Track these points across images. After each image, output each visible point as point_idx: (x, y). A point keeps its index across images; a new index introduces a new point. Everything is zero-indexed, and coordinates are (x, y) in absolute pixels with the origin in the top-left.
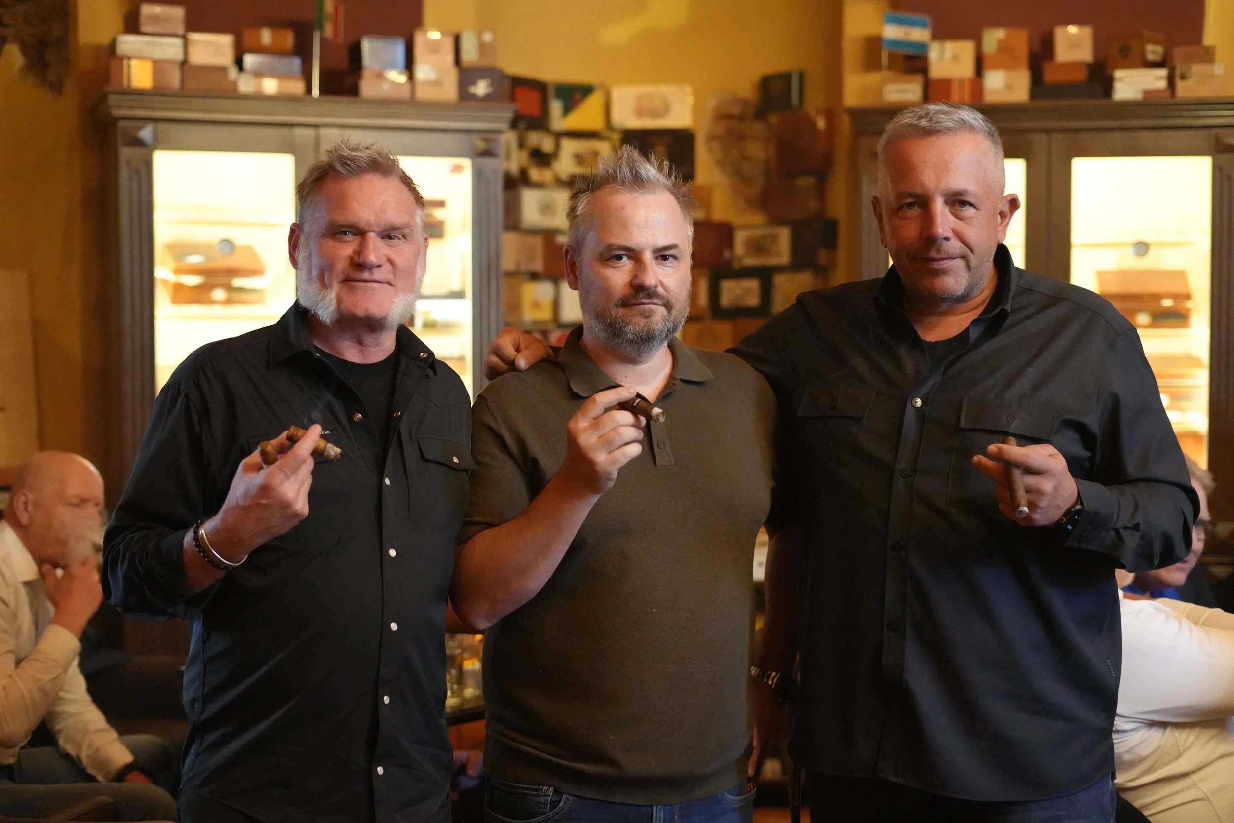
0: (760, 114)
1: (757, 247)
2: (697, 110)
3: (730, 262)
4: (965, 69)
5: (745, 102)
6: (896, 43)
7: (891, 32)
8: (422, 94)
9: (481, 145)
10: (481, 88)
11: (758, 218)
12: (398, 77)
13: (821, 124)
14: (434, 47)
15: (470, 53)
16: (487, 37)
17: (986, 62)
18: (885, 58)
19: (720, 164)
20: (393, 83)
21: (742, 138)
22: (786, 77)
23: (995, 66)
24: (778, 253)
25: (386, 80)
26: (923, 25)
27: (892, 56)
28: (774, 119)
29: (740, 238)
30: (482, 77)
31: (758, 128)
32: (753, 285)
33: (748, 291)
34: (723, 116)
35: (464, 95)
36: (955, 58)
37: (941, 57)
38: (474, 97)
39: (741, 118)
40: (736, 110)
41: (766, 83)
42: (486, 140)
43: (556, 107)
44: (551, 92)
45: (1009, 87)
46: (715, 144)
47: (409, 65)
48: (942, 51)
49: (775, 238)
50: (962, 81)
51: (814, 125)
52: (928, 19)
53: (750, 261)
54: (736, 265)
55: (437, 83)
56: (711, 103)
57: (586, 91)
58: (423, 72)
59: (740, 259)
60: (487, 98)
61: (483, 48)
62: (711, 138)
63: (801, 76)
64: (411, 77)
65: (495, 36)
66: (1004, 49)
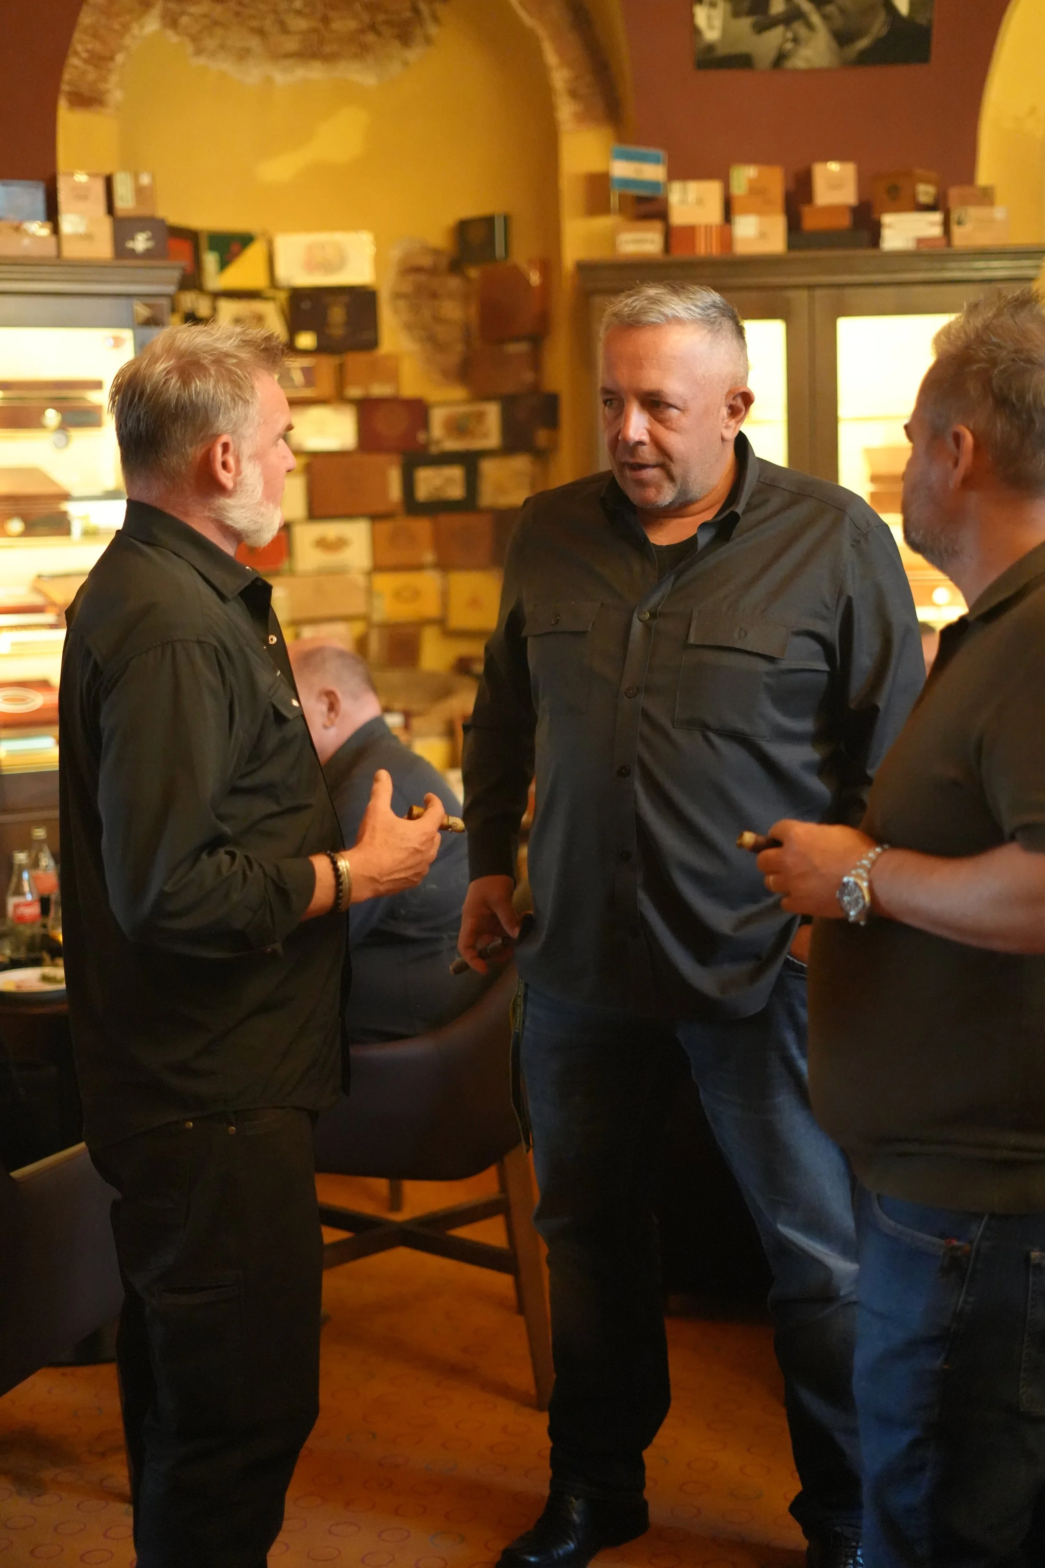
0: (456, 266)
1: (458, 427)
2: (379, 261)
3: (425, 446)
4: (713, 214)
5: (436, 252)
6: (626, 183)
7: (621, 169)
8: (70, 251)
9: (143, 312)
10: (140, 242)
11: (458, 393)
12: (39, 229)
13: (535, 278)
14: (82, 194)
15: (125, 200)
16: (145, 180)
17: (736, 206)
18: (614, 200)
19: (409, 327)
20: (33, 236)
21: (434, 295)
22: (488, 221)
23: (747, 211)
24: (485, 435)
25: (26, 233)
26: (656, 160)
27: (622, 197)
28: (474, 273)
29: (438, 417)
30: (142, 230)
31: (454, 283)
32: (456, 473)
33: (449, 481)
34: (410, 269)
35: (121, 251)
36: (700, 201)
37: (683, 202)
38: (132, 254)
39: (432, 272)
40: (427, 261)
41: (463, 228)
42: (149, 306)
43: (210, 260)
44: (204, 243)
45: (763, 235)
46: (402, 304)
47: (52, 214)
48: (684, 192)
49: (480, 417)
50: (709, 228)
51: (527, 281)
52: (661, 153)
53: (452, 445)
54: (434, 450)
55: (88, 237)
56: (395, 254)
57: (245, 240)
58: (69, 223)
59: (438, 442)
60: (148, 254)
61: (140, 192)
62: (397, 296)
63: (507, 219)
64: (56, 230)
65: (153, 178)
66: (756, 190)
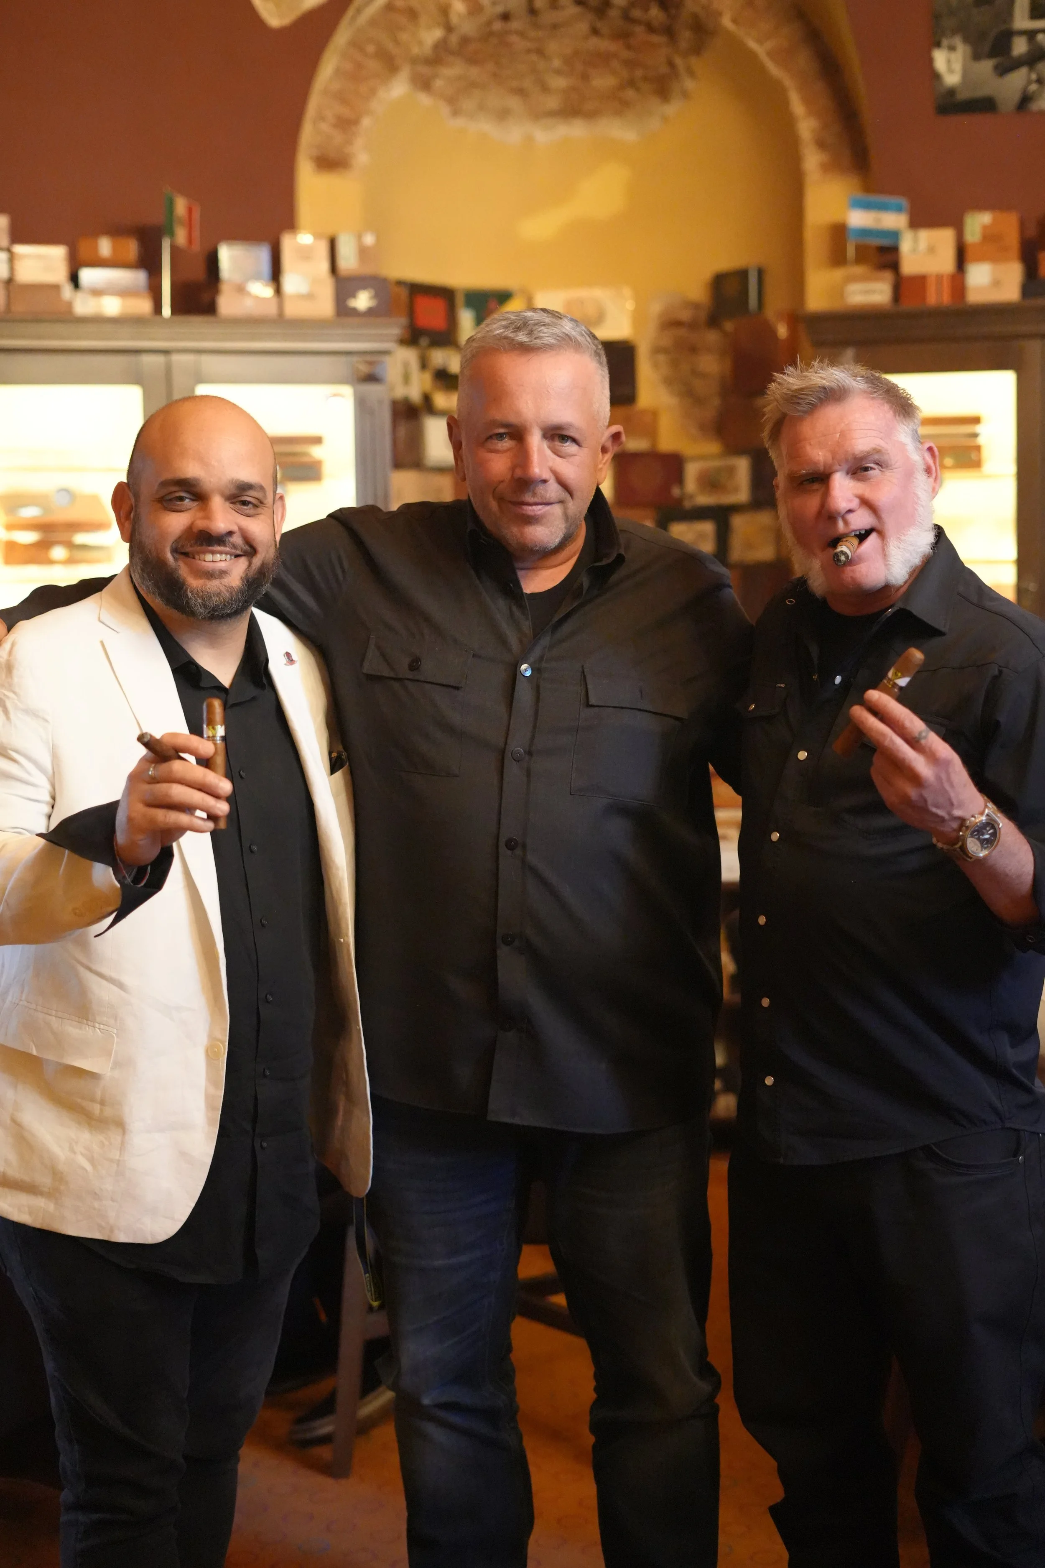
0: (714, 320)
1: (711, 482)
2: (638, 318)
3: (680, 501)
4: (945, 263)
5: (696, 306)
6: (865, 232)
7: (858, 219)
8: (292, 310)
9: (364, 369)
10: (363, 301)
11: (713, 447)
12: (262, 290)
13: (782, 331)
14: (305, 254)
15: (348, 260)
16: (369, 239)
17: (969, 254)
18: (851, 252)
19: (668, 382)
20: (257, 298)
21: (693, 350)
22: (742, 275)
23: (981, 259)
24: (736, 490)
25: (249, 294)
26: (899, 209)
27: (860, 249)
28: (729, 326)
29: (692, 471)
30: (364, 288)
31: (712, 337)
32: (708, 528)
33: (702, 536)
34: (670, 323)
35: (343, 310)
36: (931, 250)
37: (914, 250)
38: (354, 312)
39: (692, 326)
40: (685, 315)
41: (719, 281)
42: (370, 363)
43: (466, 319)
44: (460, 300)
45: (996, 283)
46: (662, 358)
47: (276, 275)
48: (916, 240)
49: (731, 471)
50: (939, 278)
51: (773, 333)
52: (904, 202)
53: (704, 500)
54: (687, 504)
55: (310, 297)
56: (656, 308)
57: (503, 297)
58: (292, 283)
59: (691, 497)
60: (370, 312)
61: (363, 252)
62: (657, 350)
63: (761, 273)
64: (278, 291)
65: (378, 239)
66: (990, 237)
